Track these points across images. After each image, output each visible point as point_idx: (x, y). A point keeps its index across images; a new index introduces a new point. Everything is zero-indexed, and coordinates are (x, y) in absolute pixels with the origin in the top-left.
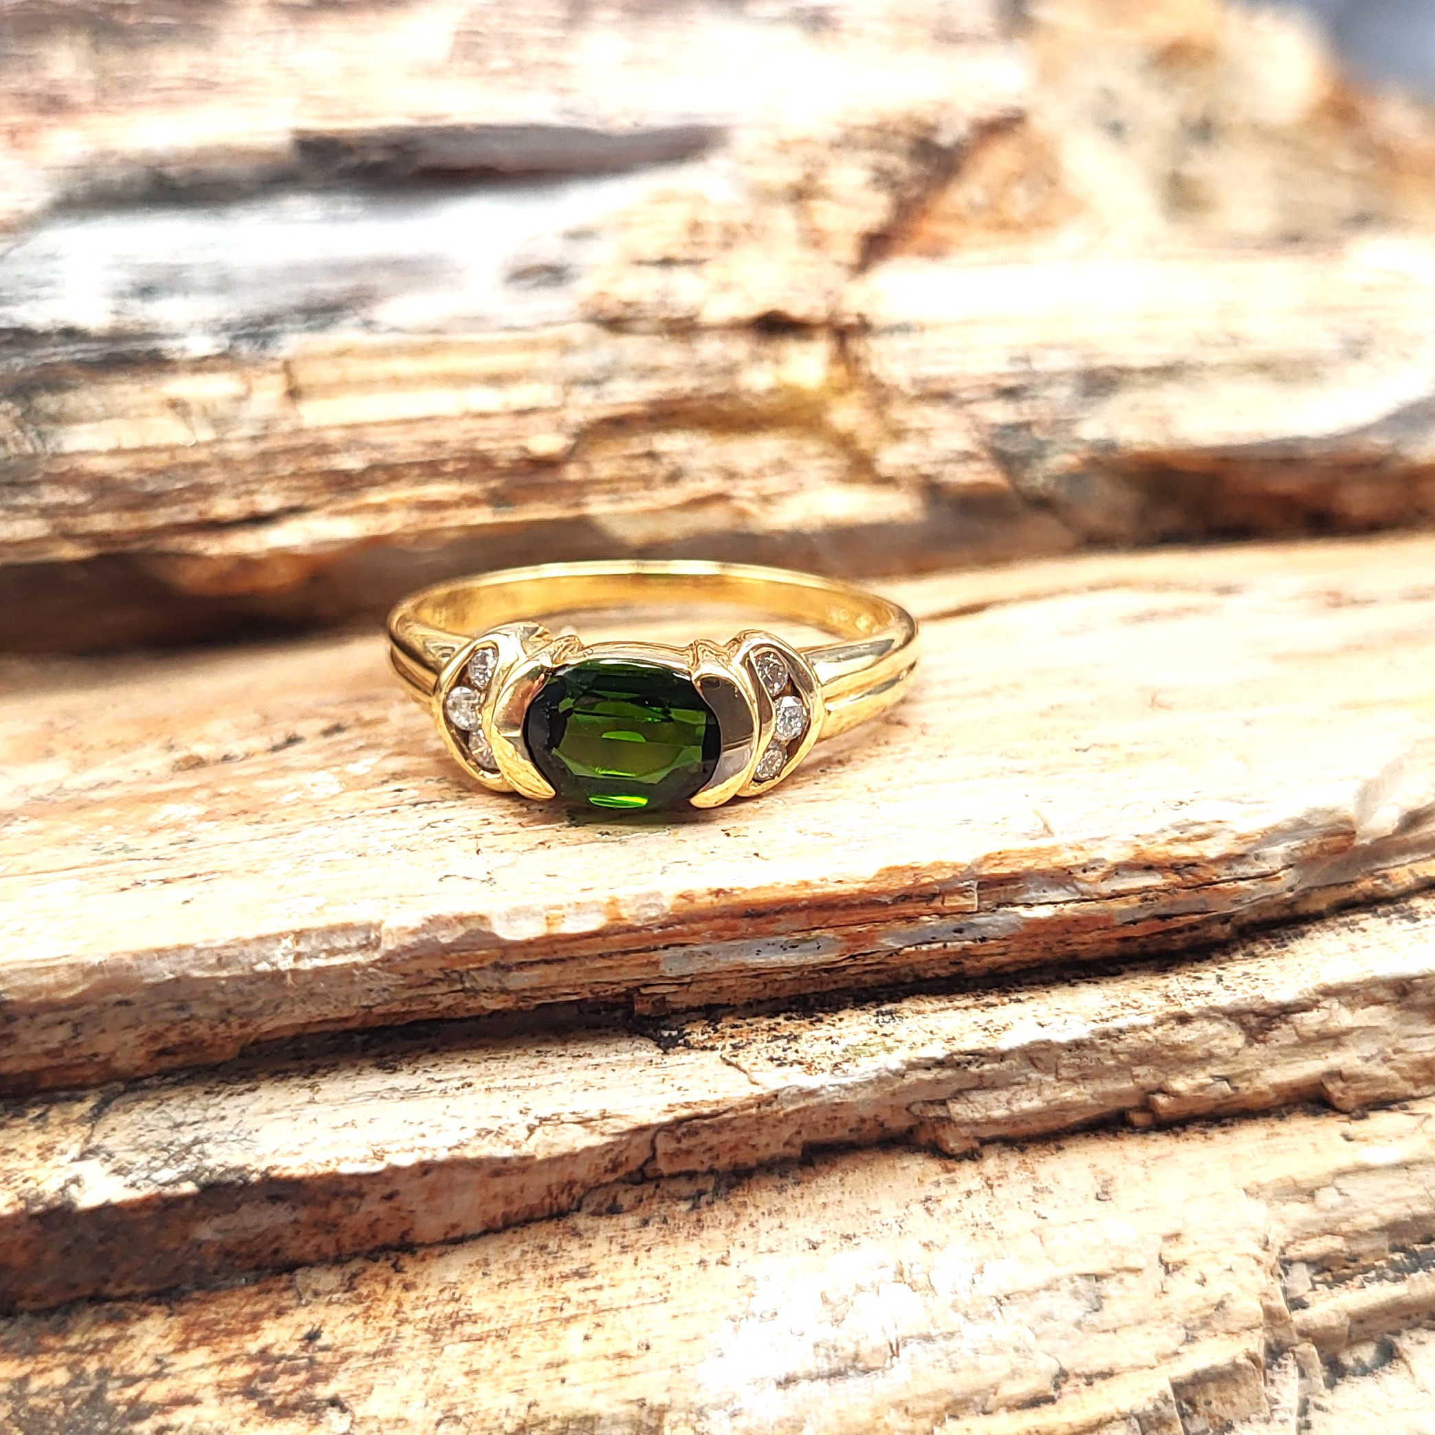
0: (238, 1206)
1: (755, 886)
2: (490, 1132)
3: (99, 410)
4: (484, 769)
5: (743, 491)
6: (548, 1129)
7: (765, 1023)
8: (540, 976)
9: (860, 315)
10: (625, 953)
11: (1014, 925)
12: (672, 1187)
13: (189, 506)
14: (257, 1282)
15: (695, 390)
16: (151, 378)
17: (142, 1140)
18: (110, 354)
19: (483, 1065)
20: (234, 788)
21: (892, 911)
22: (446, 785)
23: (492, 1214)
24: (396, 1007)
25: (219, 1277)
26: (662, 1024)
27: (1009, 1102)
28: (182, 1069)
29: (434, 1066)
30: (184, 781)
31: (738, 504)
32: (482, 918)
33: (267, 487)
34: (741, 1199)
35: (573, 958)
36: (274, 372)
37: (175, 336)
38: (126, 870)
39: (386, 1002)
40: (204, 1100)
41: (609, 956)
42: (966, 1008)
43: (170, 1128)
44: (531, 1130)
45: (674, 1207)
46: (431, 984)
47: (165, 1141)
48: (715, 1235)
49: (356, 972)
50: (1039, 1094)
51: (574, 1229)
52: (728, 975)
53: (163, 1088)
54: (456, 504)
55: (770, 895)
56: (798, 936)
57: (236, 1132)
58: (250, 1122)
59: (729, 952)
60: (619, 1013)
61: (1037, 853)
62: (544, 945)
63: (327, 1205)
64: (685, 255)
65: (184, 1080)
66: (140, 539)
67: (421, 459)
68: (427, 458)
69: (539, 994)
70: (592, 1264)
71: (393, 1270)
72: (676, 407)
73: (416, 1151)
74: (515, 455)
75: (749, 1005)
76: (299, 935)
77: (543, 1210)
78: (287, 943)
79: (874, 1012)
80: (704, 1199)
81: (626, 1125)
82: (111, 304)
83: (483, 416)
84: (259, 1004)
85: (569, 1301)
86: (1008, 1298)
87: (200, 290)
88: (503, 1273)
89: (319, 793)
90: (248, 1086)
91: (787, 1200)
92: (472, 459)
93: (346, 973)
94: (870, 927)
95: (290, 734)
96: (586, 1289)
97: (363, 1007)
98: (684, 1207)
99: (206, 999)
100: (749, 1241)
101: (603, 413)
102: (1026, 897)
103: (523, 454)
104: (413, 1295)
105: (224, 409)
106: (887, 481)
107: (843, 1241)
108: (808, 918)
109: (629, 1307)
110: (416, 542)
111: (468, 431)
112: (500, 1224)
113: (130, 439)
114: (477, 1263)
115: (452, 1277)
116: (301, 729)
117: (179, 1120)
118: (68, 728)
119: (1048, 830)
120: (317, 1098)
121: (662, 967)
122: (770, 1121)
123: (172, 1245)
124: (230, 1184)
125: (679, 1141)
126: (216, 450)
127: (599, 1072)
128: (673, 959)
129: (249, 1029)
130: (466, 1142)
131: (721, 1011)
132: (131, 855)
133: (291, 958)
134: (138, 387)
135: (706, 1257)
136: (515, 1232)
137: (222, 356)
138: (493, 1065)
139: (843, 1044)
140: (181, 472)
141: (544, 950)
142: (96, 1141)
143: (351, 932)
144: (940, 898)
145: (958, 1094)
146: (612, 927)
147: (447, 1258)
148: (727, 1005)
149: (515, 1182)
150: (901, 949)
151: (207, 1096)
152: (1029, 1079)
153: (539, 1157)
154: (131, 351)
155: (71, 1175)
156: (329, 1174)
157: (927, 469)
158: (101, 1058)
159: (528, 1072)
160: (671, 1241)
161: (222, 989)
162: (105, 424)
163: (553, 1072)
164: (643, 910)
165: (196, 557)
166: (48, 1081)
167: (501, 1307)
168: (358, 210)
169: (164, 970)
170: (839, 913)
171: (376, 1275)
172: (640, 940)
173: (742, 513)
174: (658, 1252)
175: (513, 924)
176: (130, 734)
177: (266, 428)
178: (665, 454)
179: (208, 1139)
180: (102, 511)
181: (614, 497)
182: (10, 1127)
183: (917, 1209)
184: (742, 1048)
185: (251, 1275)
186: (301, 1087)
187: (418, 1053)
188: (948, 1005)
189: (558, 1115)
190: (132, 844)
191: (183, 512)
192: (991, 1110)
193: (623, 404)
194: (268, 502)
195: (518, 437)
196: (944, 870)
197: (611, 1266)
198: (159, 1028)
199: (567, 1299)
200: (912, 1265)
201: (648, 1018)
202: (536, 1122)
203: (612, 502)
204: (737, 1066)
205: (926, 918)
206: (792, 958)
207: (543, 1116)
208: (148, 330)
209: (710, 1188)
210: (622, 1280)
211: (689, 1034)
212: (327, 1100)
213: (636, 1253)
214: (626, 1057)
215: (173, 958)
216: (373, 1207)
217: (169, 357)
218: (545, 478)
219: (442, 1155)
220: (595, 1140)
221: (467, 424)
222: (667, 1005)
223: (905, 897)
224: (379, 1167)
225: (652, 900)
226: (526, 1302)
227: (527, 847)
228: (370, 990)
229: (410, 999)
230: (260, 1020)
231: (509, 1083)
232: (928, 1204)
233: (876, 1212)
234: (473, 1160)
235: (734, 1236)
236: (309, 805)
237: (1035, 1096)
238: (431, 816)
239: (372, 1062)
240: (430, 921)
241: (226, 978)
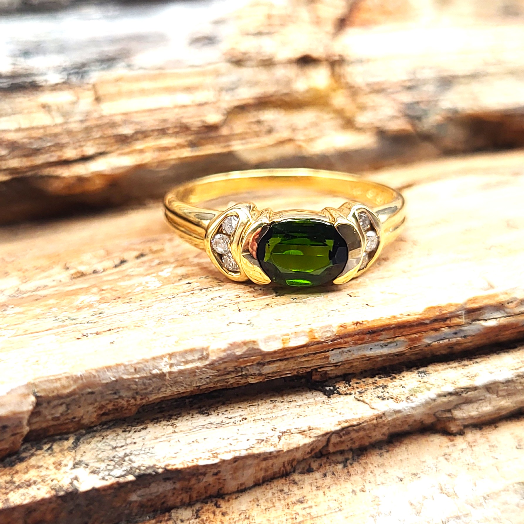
0: (150, 484)
1: (372, 319)
2: (263, 440)
3: (10, 111)
4: (230, 271)
5: (300, 136)
6: (286, 437)
7: (370, 380)
8: (277, 367)
9: (340, 56)
10: (315, 354)
11: (479, 330)
12: (334, 458)
13: (53, 154)
14: (154, 518)
15: (275, 92)
16: (33, 95)
17: (100, 456)
18: (12, 84)
19: (249, 409)
20: (109, 287)
21: (429, 327)
22: (210, 280)
23: (258, 477)
24: (212, 385)
25: (137, 517)
26: (325, 384)
27: (477, 408)
28: (111, 421)
29: (226, 411)
30: (80, 284)
31: (298, 143)
32: (254, 342)
33: (89, 143)
34: (365, 461)
35: (292, 358)
36: (89, 90)
37: (42, 74)
38: (75, 329)
39: (208, 383)
40: (123, 435)
41: (308, 355)
42: (455, 367)
43: (111, 450)
44: (279, 438)
45: (336, 467)
46: (228, 374)
47: (111, 456)
48: (356, 478)
49: (197, 371)
50: (490, 403)
51: (294, 481)
52: (357, 360)
53: (102, 431)
54: (175, 148)
55: (380, 323)
56: (389, 341)
57: (143, 449)
58: (149, 444)
59: (359, 350)
60: (303, 380)
61: (489, 297)
62: (281, 353)
63: (189, 480)
64: (266, 31)
65: (111, 426)
66: (31, 171)
67: (157, 128)
68: (160, 128)
69: (275, 375)
70: (305, 496)
71: (215, 507)
72: (266, 100)
73: (232, 452)
74: (199, 124)
75: (362, 373)
76: (171, 355)
77: (279, 473)
78: (166, 359)
79: (416, 372)
80: (349, 462)
81: (321, 433)
82: (11, 60)
83: (184, 106)
84: (151, 389)
85: (298, 514)
86: (488, 496)
87: (51, 52)
88: (266, 504)
89: (152, 287)
90: (142, 427)
91: (384, 460)
92: (181, 127)
93: (193, 372)
94: (419, 334)
95: (122, 259)
96: (304, 508)
97: (197, 386)
98: (340, 466)
99: (129, 388)
100: (372, 480)
101: (236, 103)
102: (484, 317)
103: (203, 124)
104: (227, 518)
105: (67, 108)
106: (360, 130)
107: (413, 476)
108: (394, 332)
109: (325, 515)
110: (158, 166)
111: (177, 114)
112: (261, 481)
113: (25, 124)
114: (253, 500)
115: (243, 508)
116: (126, 256)
117: (114, 446)
118: (13, 261)
119: (492, 287)
120: (176, 430)
121: (330, 359)
122: (380, 425)
123: (118, 505)
124: (150, 474)
125: (341, 437)
126: (65, 127)
127: (302, 409)
128: (334, 355)
129: (144, 401)
130: (253, 446)
131: (350, 376)
132: (75, 322)
133: (168, 366)
134: (27, 99)
135: (355, 489)
136: (267, 485)
137: (64, 83)
138: (253, 408)
139: (408, 388)
140: (49, 138)
141: (280, 355)
142: (78, 458)
143: (194, 353)
144: (449, 320)
145: (457, 406)
146: (311, 342)
147: (239, 499)
148: (353, 374)
149: (270, 462)
150: (431, 343)
151: (124, 433)
152: (486, 397)
153: (285, 450)
154: (22, 82)
155: (73, 476)
156: (194, 466)
157: (379, 124)
158: (76, 419)
159: (270, 411)
160: (338, 483)
161: (136, 383)
162: (13, 117)
163: (281, 410)
164: (324, 334)
165: (57, 177)
166: (52, 431)
167: (269, 520)
168: (117, 13)
169: (111, 376)
170: (407, 329)
171: (209, 510)
172: (323, 347)
173: (300, 146)
174: (333, 488)
175: (268, 344)
176: (44, 263)
177: (87, 116)
178: (266, 121)
179: (131, 454)
180: (14, 157)
181: (243, 141)
182: (36, 455)
183: (442, 459)
184: (363, 392)
185: (151, 515)
186: (168, 425)
187: (217, 405)
188: (447, 366)
189: (290, 430)
190: (73, 316)
191: (51, 156)
192: (470, 412)
193: (244, 99)
194: (90, 150)
195: (200, 116)
196: (451, 307)
197: (314, 497)
198: (103, 403)
199: (297, 514)
200: (445, 485)
201: (318, 382)
202: (281, 434)
203: (243, 144)
204: (363, 402)
205: (443, 329)
206: (385, 351)
207: (283, 431)
208: (29, 72)
209: (350, 457)
210: (320, 502)
211: (338, 388)
212: (181, 431)
213: (324, 490)
214: (312, 400)
215: (114, 370)
216: (209, 479)
217: (40, 84)
218: (213, 134)
219: (244, 453)
220: (308, 441)
221: (176, 111)
222: (327, 376)
223: (436, 320)
224: (216, 461)
225: (328, 329)
226: (279, 516)
227: (261, 307)
228: (201, 379)
229: (218, 381)
230: (149, 396)
231: (263, 416)
232: (446, 456)
233: (424, 462)
234: (257, 454)
235: (365, 478)
236: (150, 293)
237: (488, 404)
238: (211, 295)
239: (197, 412)
240: (231, 345)
241: (139, 378)
